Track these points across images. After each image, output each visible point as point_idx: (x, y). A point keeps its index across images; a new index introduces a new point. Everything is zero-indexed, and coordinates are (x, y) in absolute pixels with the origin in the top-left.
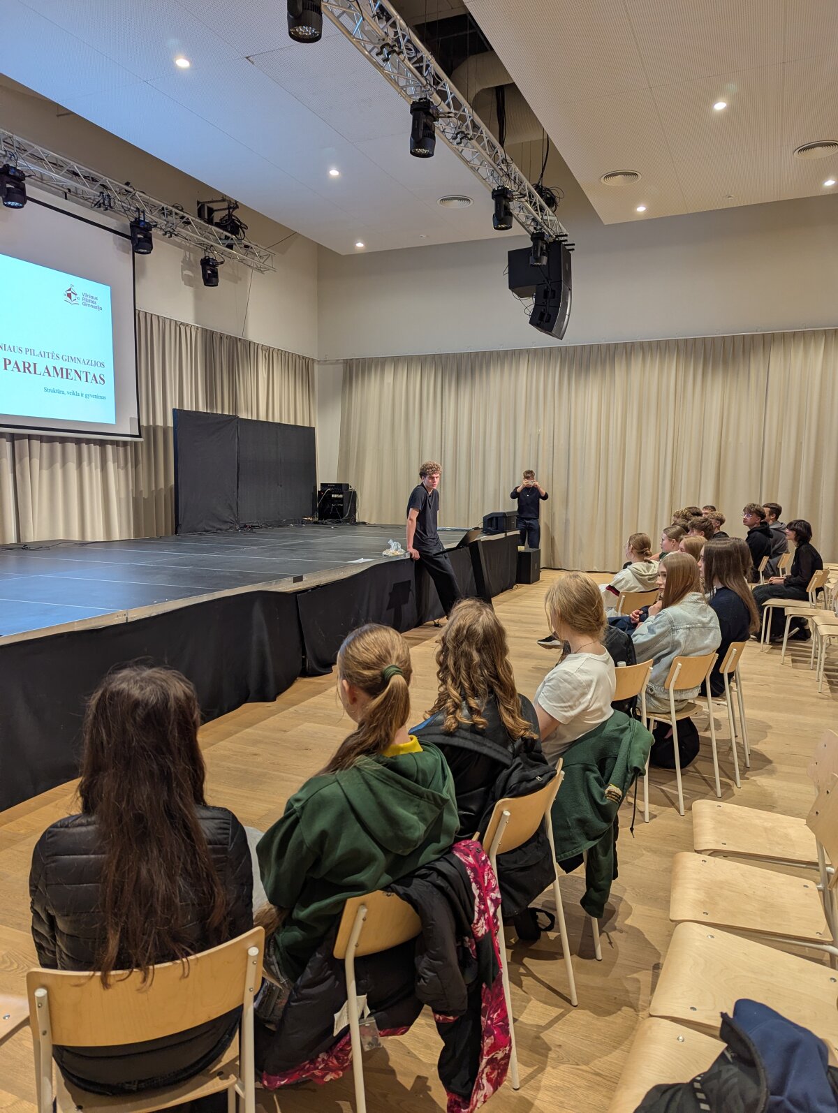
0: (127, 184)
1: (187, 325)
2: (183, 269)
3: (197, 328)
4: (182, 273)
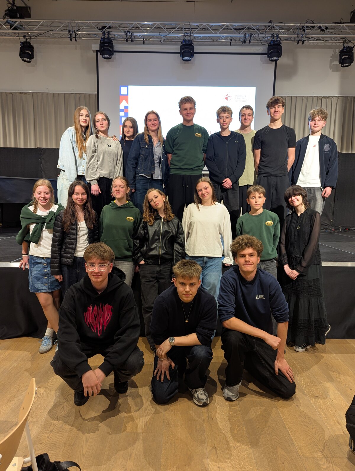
0: (270, 22)
1: (328, 97)
2: (331, 61)
3: (338, 97)
4: (330, 64)
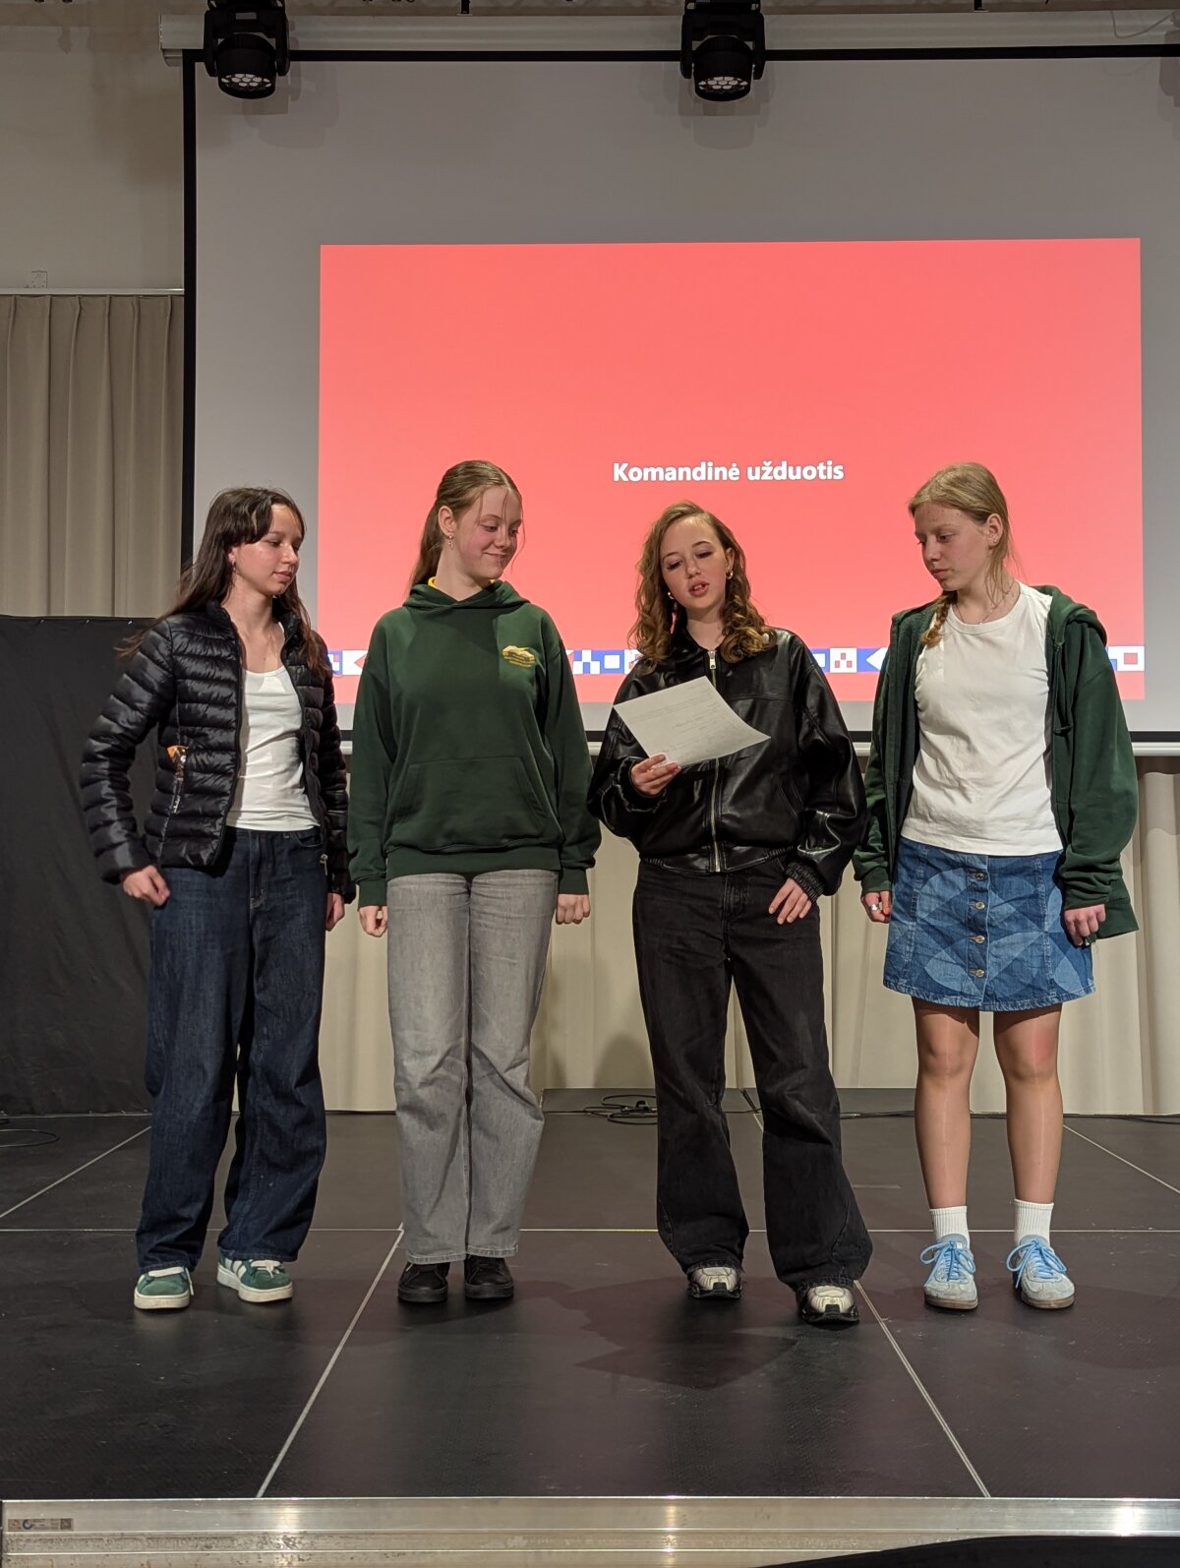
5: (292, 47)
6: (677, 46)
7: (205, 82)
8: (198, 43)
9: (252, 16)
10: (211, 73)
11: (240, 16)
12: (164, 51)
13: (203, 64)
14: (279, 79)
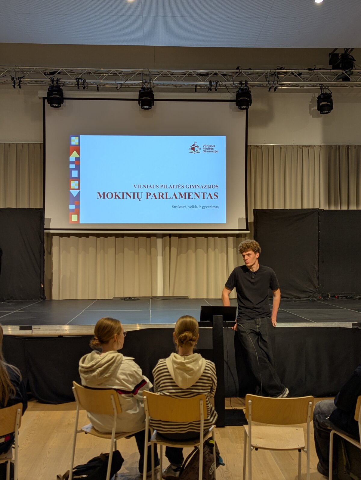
0: (238, 68)
1: (309, 146)
3: (320, 146)
5: (64, 97)
6: (138, 98)
7: (47, 105)
8: (46, 96)
9: (56, 93)
10: (49, 103)
11: (54, 93)
12: (39, 97)
13: (47, 100)
14: (62, 104)
